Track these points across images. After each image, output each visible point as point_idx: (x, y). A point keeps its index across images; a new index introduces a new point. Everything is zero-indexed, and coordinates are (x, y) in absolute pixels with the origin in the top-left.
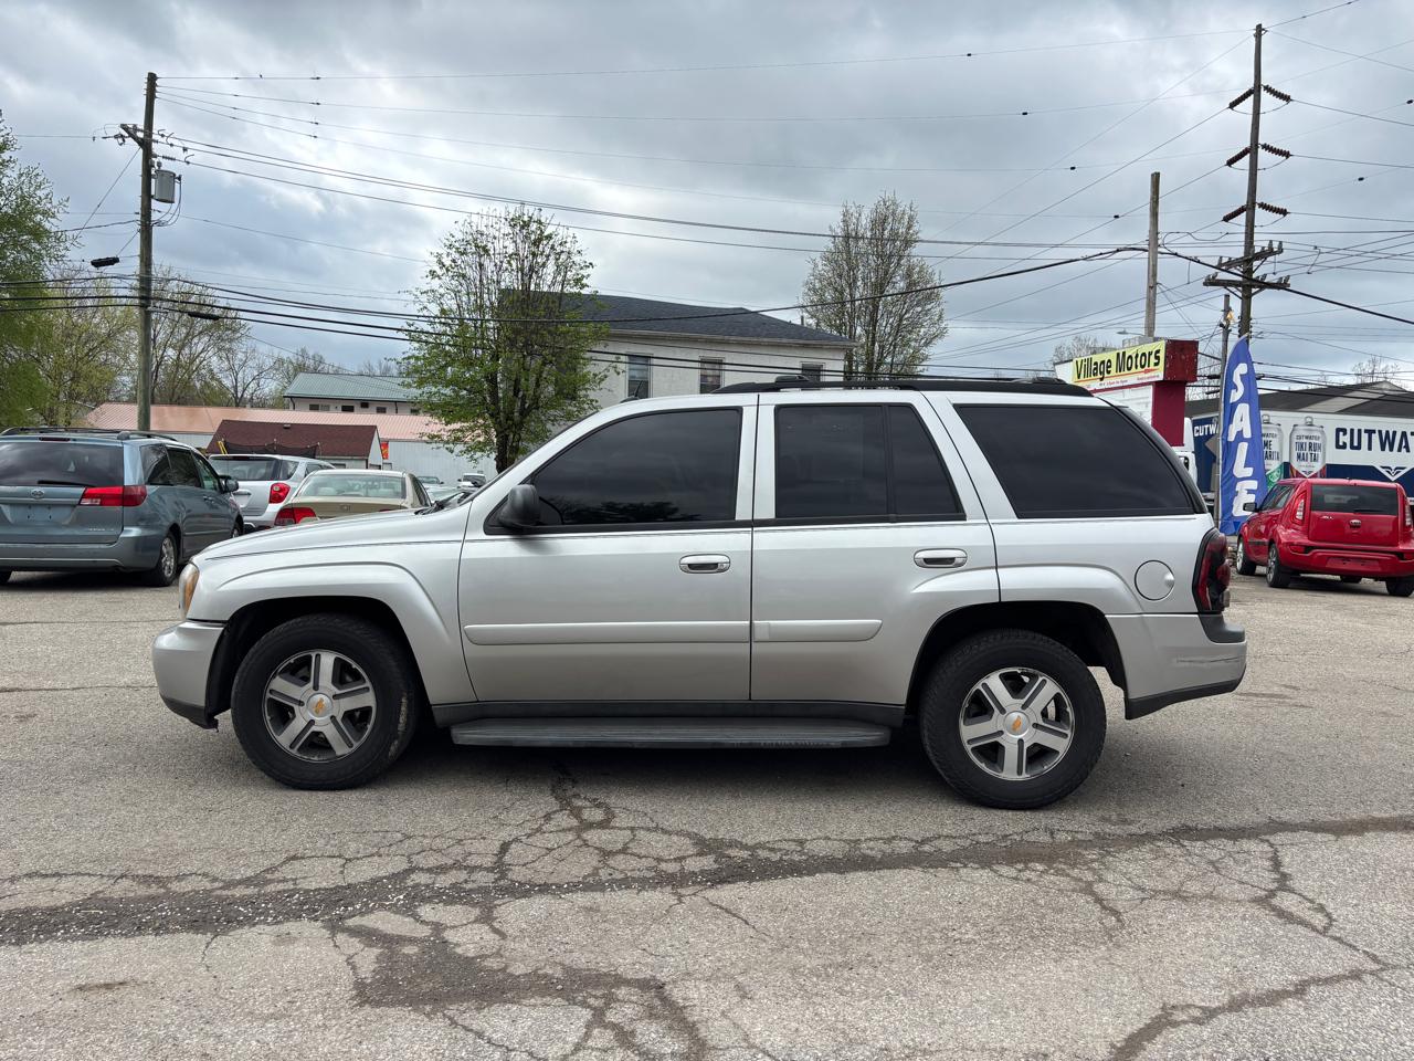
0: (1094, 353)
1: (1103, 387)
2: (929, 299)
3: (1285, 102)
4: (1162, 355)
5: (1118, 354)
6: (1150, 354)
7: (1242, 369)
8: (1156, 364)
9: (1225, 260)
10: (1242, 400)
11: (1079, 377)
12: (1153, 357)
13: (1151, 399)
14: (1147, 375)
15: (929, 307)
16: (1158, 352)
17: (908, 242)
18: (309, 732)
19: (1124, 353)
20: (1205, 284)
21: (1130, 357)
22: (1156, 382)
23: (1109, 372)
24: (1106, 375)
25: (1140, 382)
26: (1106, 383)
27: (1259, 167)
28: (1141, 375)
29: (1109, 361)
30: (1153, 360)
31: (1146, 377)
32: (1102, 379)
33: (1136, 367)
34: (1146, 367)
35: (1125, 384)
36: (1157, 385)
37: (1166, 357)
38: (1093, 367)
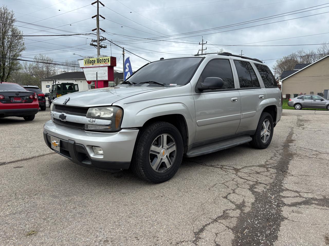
0: (89, 58)
1: (93, 66)
2: (20, 38)
3: (103, 6)
4: (110, 60)
5: (97, 59)
6: (106, 59)
7: (128, 64)
8: (108, 62)
9: (93, 40)
10: (129, 71)
11: (86, 64)
12: (107, 60)
13: (107, 70)
14: (106, 64)
15: (20, 41)
16: (108, 59)
17: (13, 21)
18: (161, 162)
19: (99, 59)
20: (90, 45)
21: (101, 60)
22: (108, 66)
23: (95, 63)
24: (94, 63)
25: (104, 66)
26: (94, 66)
27: (99, 20)
28: (105, 64)
29: (95, 60)
30: (107, 61)
31: (106, 65)
32: (93, 64)
33: (103, 62)
34: (105, 62)
35: (100, 66)
36: (109, 67)
37: (111, 60)
38: (90, 61)
